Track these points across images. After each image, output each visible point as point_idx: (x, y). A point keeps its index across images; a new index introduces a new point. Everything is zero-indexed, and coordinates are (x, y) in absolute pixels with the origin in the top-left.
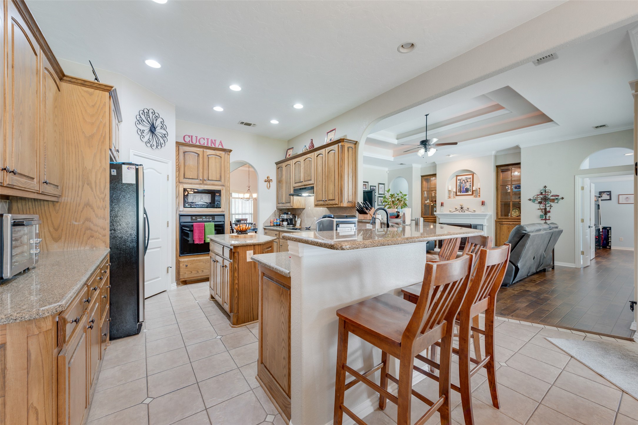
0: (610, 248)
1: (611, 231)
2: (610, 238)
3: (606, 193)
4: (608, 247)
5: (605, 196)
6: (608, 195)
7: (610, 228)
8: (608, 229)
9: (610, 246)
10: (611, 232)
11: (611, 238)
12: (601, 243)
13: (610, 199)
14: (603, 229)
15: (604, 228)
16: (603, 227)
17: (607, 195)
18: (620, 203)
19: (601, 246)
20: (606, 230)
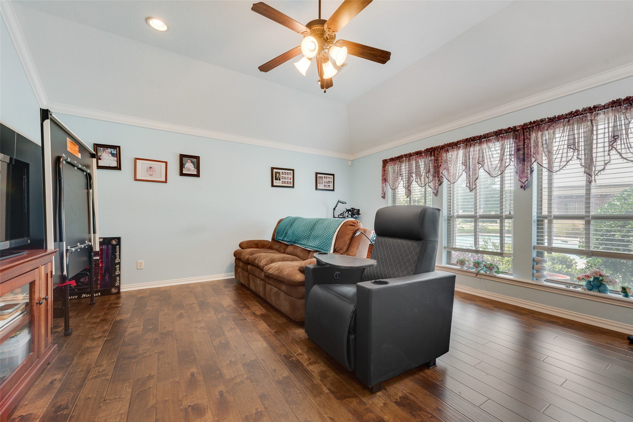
0: (119, 292)
1: (120, 248)
2: (118, 266)
3: (109, 150)
4: (114, 290)
5: (107, 159)
6: (113, 155)
7: (119, 239)
8: (114, 242)
9: (119, 287)
10: (120, 250)
11: (120, 267)
12: (99, 282)
13: (118, 168)
14: (101, 244)
15: (106, 242)
16: (102, 240)
17: (110, 155)
18: (137, 178)
19: (97, 292)
20: (110, 247)
